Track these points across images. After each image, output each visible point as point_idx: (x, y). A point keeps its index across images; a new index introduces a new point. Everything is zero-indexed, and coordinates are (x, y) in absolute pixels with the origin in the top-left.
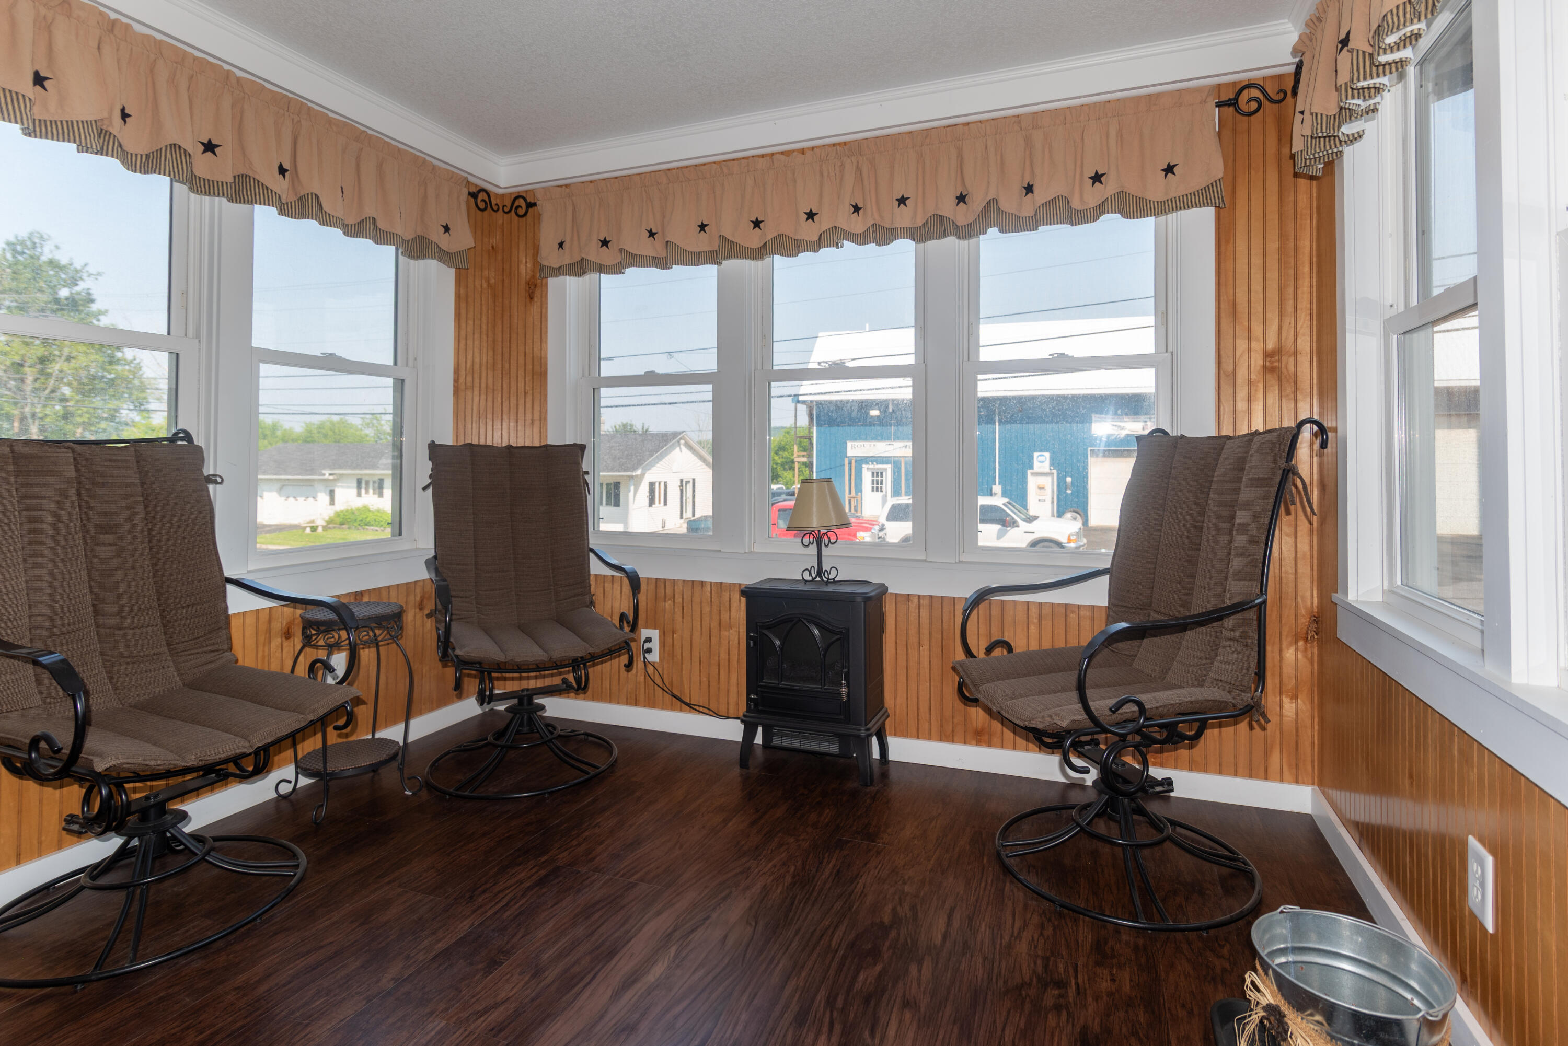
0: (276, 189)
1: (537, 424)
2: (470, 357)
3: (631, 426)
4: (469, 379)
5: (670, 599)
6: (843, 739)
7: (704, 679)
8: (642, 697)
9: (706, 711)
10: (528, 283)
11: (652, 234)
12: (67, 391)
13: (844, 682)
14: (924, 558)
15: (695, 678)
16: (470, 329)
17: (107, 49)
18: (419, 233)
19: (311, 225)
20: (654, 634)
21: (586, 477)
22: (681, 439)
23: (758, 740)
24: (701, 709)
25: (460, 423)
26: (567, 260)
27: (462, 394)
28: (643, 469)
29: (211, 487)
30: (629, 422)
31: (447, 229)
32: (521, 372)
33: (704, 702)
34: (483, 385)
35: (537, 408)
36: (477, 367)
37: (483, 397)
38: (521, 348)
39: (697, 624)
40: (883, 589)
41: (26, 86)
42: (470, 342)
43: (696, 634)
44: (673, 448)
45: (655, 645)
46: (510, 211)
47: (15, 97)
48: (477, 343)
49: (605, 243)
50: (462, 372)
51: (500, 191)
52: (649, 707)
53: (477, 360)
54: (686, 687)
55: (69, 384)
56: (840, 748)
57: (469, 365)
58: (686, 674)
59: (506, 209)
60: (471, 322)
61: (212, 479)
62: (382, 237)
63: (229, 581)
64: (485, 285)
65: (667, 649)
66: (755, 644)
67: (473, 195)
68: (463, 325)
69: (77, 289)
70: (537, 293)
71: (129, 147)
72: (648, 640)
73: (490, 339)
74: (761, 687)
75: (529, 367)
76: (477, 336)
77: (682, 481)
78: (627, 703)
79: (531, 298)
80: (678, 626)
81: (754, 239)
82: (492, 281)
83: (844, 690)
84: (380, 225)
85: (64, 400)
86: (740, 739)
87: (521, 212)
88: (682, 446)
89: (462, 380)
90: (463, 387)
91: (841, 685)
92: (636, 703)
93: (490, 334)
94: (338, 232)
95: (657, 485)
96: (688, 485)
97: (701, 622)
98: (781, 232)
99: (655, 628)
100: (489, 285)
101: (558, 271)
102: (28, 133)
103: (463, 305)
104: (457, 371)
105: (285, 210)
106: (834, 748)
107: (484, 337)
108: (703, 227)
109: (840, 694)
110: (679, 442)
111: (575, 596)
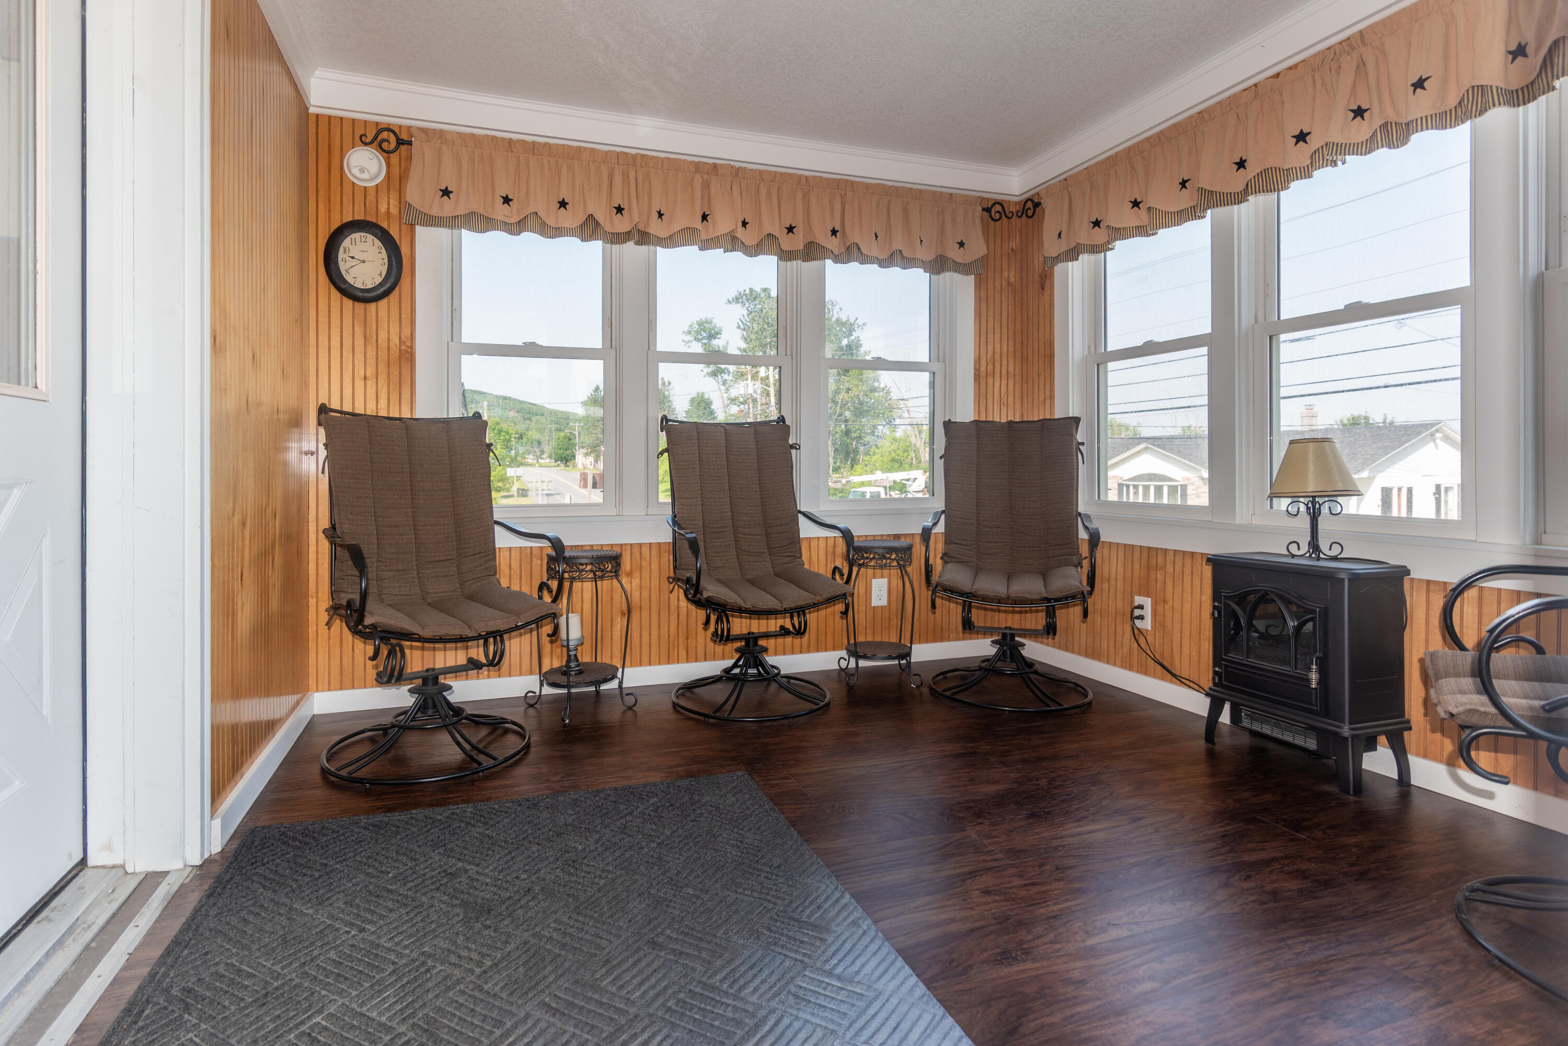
0: (829, 246)
1: (1048, 402)
2: (990, 348)
3: (1366, 418)
4: (990, 367)
5: (1162, 568)
6: (1323, 735)
7: (1194, 653)
8: (1135, 662)
9: (1196, 687)
10: (1040, 276)
11: (1136, 204)
12: (848, 414)
13: (1314, 667)
14: (1474, 538)
15: (1186, 649)
16: (990, 324)
17: (735, 188)
18: (939, 253)
19: (854, 265)
20: (1147, 602)
21: (1081, 447)
22: (1437, 431)
23: (1225, 717)
24: (1192, 685)
25: (981, 405)
26: (1064, 248)
27: (983, 381)
28: (1370, 471)
29: (793, 451)
30: (1364, 414)
31: (961, 244)
32: (1036, 357)
33: (1194, 677)
34: (1004, 371)
35: (1048, 387)
36: (997, 356)
37: (1004, 382)
38: (1036, 335)
39: (1187, 595)
40: (1405, 571)
41: (698, 223)
42: (990, 336)
43: (1187, 606)
44: (1423, 442)
45: (1148, 612)
46: (1021, 216)
47: (693, 230)
48: (997, 335)
49: (1097, 223)
50: (983, 362)
51: (1016, 199)
52: (1142, 673)
53: (998, 350)
54: (1177, 659)
55: (849, 409)
56: (1318, 745)
57: (989, 356)
58: (1176, 645)
59: (1019, 214)
60: (991, 319)
61: (795, 447)
62: (908, 262)
63: (800, 512)
64: (1005, 284)
65: (1158, 618)
66: (1219, 614)
67: (987, 210)
68: (984, 323)
69: (852, 338)
70: (1048, 284)
71: (747, 243)
72: (1141, 607)
73: (1011, 331)
74: (1225, 660)
75: (1042, 352)
76: (997, 330)
77: (1438, 487)
78: (1122, 667)
79: (1043, 289)
80: (1169, 597)
81: (1239, 180)
82: (1012, 279)
83: (1314, 677)
84: (905, 254)
85: (846, 421)
86: (1205, 714)
87: (1030, 213)
88: (1438, 441)
89: (983, 368)
90: (983, 374)
91: (1310, 669)
92: (1130, 668)
93: (1010, 326)
94: (875, 267)
95: (1395, 493)
96: (1450, 493)
97: (1192, 594)
98: (1268, 166)
99: (1148, 596)
100: (1009, 284)
101: (1057, 259)
102: (701, 249)
103: (984, 305)
104: (978, 362)
105: (837, 259)
106: (1311, 744)
107: (1005, 330)
108: (1183, 184)
109: (1308, 681)
110: (1432, 435)
111: (1063, 555)
